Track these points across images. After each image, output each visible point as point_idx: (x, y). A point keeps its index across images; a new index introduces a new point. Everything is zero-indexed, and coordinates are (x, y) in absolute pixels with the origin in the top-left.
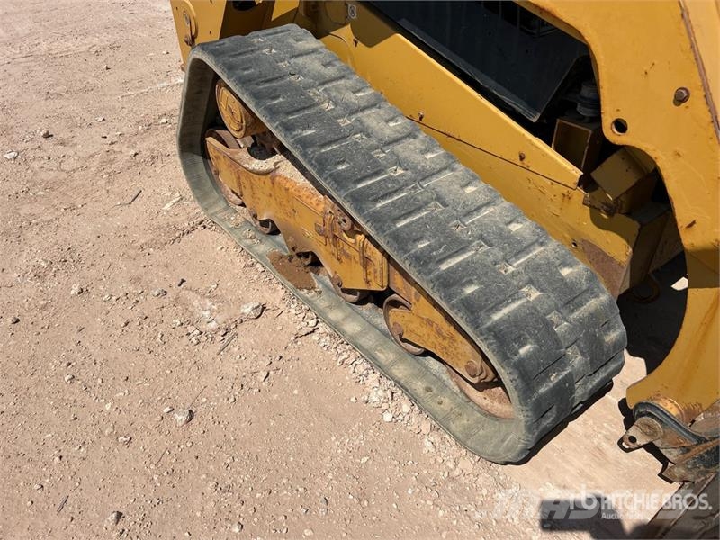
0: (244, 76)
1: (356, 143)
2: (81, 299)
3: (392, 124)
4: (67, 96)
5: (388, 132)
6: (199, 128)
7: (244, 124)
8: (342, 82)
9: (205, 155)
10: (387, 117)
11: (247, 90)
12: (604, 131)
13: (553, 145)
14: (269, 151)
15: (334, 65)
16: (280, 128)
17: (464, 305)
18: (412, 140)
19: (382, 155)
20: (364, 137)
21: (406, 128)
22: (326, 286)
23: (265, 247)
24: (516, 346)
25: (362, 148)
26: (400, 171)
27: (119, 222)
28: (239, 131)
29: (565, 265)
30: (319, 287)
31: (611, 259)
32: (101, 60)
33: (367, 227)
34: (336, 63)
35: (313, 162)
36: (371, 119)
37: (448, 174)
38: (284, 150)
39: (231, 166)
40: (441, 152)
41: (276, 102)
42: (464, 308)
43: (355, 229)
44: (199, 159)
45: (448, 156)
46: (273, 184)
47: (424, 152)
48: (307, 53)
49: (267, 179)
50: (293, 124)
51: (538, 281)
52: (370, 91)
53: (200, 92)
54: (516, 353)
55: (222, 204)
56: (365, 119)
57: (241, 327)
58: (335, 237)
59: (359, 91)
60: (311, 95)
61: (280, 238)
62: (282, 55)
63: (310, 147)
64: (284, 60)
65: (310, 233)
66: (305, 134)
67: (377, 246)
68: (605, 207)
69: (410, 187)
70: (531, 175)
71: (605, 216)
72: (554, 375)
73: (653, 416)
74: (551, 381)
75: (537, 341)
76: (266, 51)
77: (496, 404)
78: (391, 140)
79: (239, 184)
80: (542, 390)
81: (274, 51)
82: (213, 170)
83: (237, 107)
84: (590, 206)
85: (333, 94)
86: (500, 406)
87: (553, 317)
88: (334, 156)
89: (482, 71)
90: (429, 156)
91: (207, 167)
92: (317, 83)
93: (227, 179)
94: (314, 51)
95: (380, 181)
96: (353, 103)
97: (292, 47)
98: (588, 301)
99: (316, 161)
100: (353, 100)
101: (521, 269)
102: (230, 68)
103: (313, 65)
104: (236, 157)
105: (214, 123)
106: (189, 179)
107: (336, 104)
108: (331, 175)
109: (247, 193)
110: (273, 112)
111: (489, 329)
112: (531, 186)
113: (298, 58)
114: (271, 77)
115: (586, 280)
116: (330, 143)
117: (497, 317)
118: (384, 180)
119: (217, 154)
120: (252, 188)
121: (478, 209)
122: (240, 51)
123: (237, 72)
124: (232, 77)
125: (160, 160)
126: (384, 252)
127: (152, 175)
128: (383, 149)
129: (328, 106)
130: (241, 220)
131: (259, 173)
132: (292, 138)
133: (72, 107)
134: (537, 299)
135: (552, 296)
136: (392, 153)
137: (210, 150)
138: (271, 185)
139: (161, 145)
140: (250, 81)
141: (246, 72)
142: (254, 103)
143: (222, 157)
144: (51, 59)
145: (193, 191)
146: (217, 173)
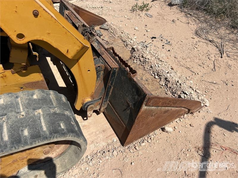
12: (16, 42)
17: (34, 138)
24: (60, 128)
29: (32, 95)
31: (38, 82)
42: (35, 139)
51: (36, 107)
54: (63, 130)
68: (22, 69)
71: (25, 71)
72: (72, 122)
73: (89, 105)
74: (74, 125)
75: (61, 120)
77: (58, 150)
84: (16, 73)
86: (59, 149)
87: (52, 111)
98: (50, 97)
101: (26, 110)
111: (51, 134)
115: (43, 93)
117: (45, 129)
134: (43, 111)
135: (44, 106)
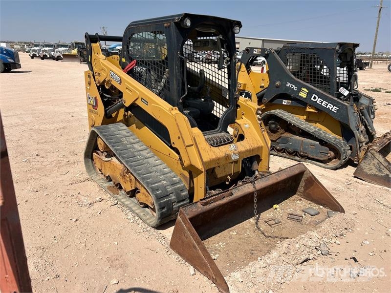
0: (104, 135)
2: (47, 196)
4: (45, 143)
5: (140, 149)
6: (91, 151)
7: (104, 147)
8: (131, 137)
9: (92, 159)
10: (141, 145)
11: (105, 138)
15: (129, 133)
18: (146, 151)
19: (136, 153)
21: (145, 148)
22: (123, 194)
23: (107, 184)
25: (132, 152)
27: (61, 179)
28: (102, 149)
30: (120, 194)
32: (59, 132)
33: (131, 171)
36: (136, 146)
38: (115, 155)
39: (99, 161)
43: (128, 172)
46: (110, 163)
47: (148, 153)
48: (123, 130)
49: (108, 163)
52: (138, 139)
53: (93, 139)
55: (96, 174)
56: (134, 146)
57: (95, 204)
58: (124, 175)
59: (135, 139)
60: (122, 139)
61: (112, 182)
64: (116, 131)
65: (119, 176)
67: (133, 175)
70: (171, 158)
76: (112, 129)
79: (101, 166)
80: (162, 201)
81: (114, 129)
82: (94, 163)
83: (102, 143)
85: (128, 140)
91: (92, 163)
92: (124, 137)
93: (98, 165)
94: (125, 129)
97: (119, 128)
100: (132, 141)
102: (101, 132)
103: (124, 133)
104: (101, 158)
105: (96, 149)
106: (86, 166)
107: (128, 142)
109: (103, 168)
110: (110, 143)
113: (120, 131)
114: (111, 135)
121: (157, 166)
124: (101, 135)
125: (77, 163)
126: (134, 177)
127: (73, 167)
129: (125, 142)
130: (100, 178)
131: (107, 161)
133: (47, 147)
134: (165, 183)
137: (94, 158)
142: (106, 141)
143: (97, 158)
144: (39, 131)
146: (95, 164)
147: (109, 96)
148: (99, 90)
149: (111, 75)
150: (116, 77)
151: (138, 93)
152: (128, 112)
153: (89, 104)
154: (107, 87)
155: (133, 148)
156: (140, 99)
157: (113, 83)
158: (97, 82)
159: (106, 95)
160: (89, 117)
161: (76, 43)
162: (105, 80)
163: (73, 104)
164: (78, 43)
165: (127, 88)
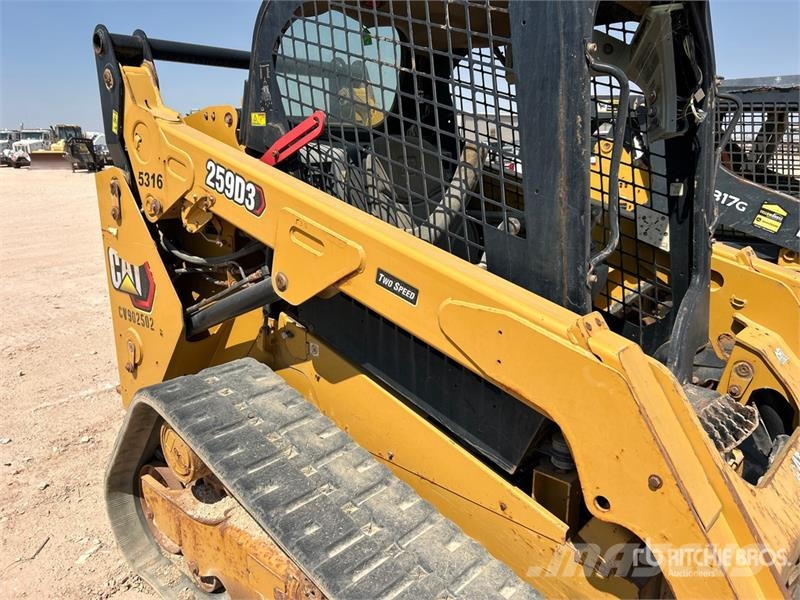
0: (197, 426)
1: (324, 497)
3: (361, 469)
5: (358, 480)
6: (134, 465)
7: (192, 469)
8: (305, 422)
9: (138, 494)
10: (355, 461)
11: (200, 441)
13: (533, 495)
14: (218, 492)
15: (295, 403)
16: (238, 486)
18: (385, 488)
19: (354, 509)
20: (332, 487)
21: (378, 475)
25: (331, 504)
26: (376, 529)
28: (186, 475)
32: (14, 365)
34: (298, 400)
35: (278, 528)
36: (338, 464)
37: (427, 528)
39: (170, 511)
40: (418, 500)
41: (233, 454)
44: (130, 498)
45: (425, 505)
46: (222, 536)
47: (398, 502)
48: (266, 391)
49: (216, 531)
50: (253, 482)
52: (335, 432)
55: (154, 553)
56: (332, 467)
59: (324, 431)
60: (273, 440)
61: (225, 598)
62: (240, 396)
63: (273, 508)
64: (242, 401)
66: (267, 492)
69: (389, 549)
70: (515, 525)
76: (221, 393)
78: (362, 490)
79: (179, 531)
81: (231, 392)
82: (146, 512)
83: (185, 453)
85: (297, 439)
88: (300, 517)
89: (451, 419)
90: (405, 506)
92: (278, 426)
93: (162, 523)
94: (274, 388)
95: (354, 546)
96: (318, 448)
97: (250, 386)
99: (281, 527)
100: (318, 444)
103: (273, 404)
104: (178, 501)
105: (153, 458)
107: (299, 451)
108: (298, 544)
109: (188, 543)
112: (517, 538)
113: (257, 398)
114: (228, 424)
116: (295, 501)
118: (358, 544)
119: (153, 495)
120: (195, 538)
121: (465, 572)
122: (194, 395)
123: (191, 420)
124: (184, 426)
125: (76, 492)
127: (64, 514)
128: (355, 501)
129: (291, 453)
130: (176, 575)
131: (206, 523)
132: (253, 498)
136: (365, 506)
137: (145, 490)
138: (220, 537)
139: (80, 471)
140: (204, 430)
141: (200, 420)
142: (208, 458)
143: (160, 500)
145: (118, 538)
146: (152, 517)
147: (196, 259)
148: (155, 237)
149: (214, 180)
150: (235, 185)
151: (360, 248)
152: (276, 318)
153: (119, 289)
154: (192, 228)
155: (334, 481)
156: (369, 274)
157: (223, 209)
158: (147, 208)
159: (184, 256)
160: (119, 336)
161: (60, 128)
162: (182, 199)
163: (56, 269)
164: (67, 128)
165: (294, 229)
